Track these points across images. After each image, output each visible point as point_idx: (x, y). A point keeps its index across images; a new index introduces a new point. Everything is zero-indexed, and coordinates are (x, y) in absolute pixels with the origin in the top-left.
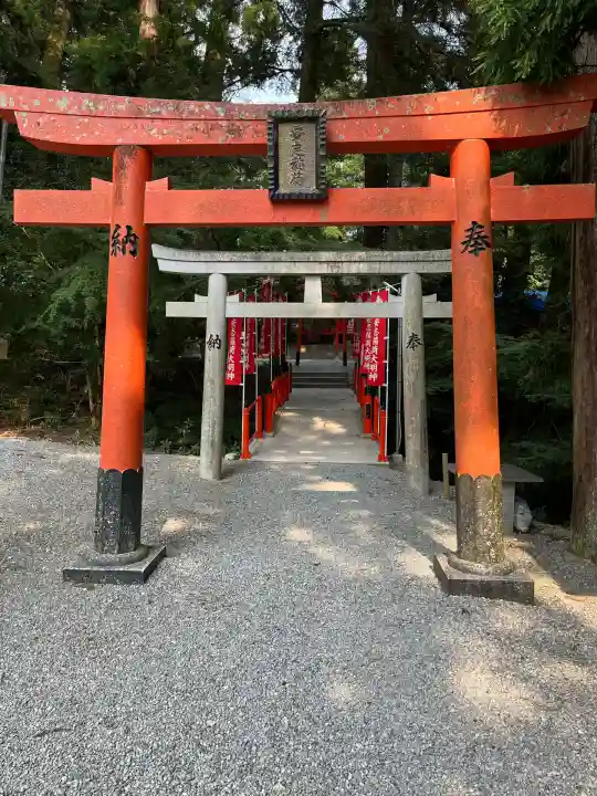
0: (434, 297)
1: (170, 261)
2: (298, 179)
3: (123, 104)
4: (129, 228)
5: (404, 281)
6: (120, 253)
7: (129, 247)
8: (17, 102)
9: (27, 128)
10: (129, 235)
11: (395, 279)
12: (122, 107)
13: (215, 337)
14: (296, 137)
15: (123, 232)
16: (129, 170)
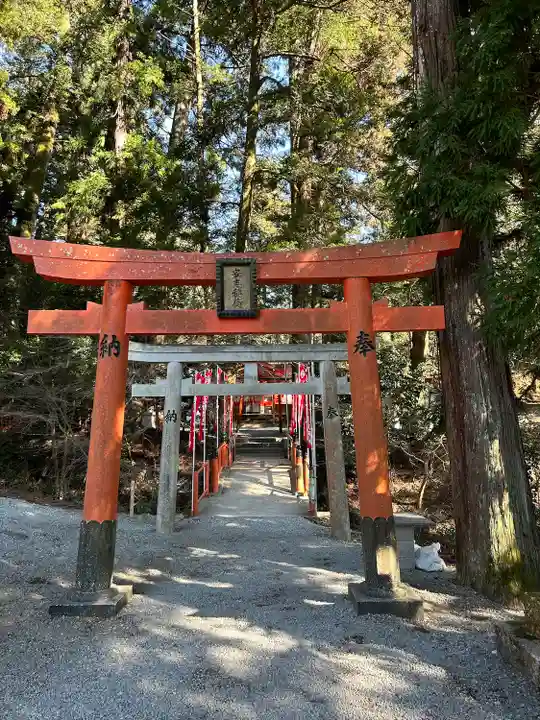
1: (136, 352)
2: (238, 302)
4: (114, 337)
5: (322, 366)
6: (106, 355)
7: (114, 350)
8: (35, 251)
9: (41, 268)
10: (114, 341)
13: (171, 412)
14: (236, 275)
15: (109, 340)
16: (115, 295)
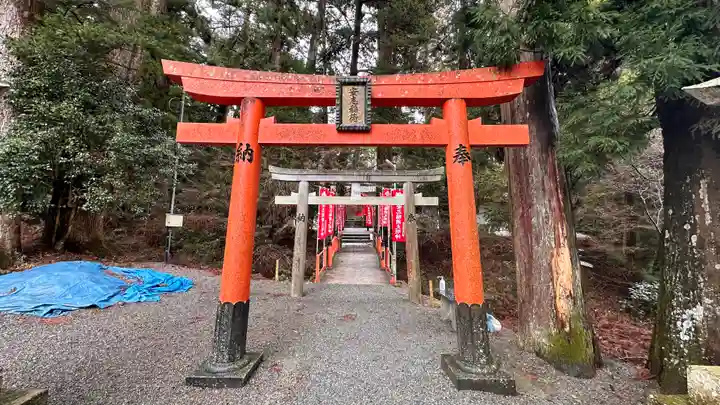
0: (421, 194)
1: (278, 174)
2: (354, 117)
3: (249, 74)
4: (248, 145)
5: (405, 185)
6: (241, 160)
7: (247, 157)
8: (183, 71)
9: (188, 87)
10: (248, 149)
11: (400, 186)
12: (248, 76)
13: (301, 215)
14: (353, 94)
15: (244, 148)
16: (250, 111)
